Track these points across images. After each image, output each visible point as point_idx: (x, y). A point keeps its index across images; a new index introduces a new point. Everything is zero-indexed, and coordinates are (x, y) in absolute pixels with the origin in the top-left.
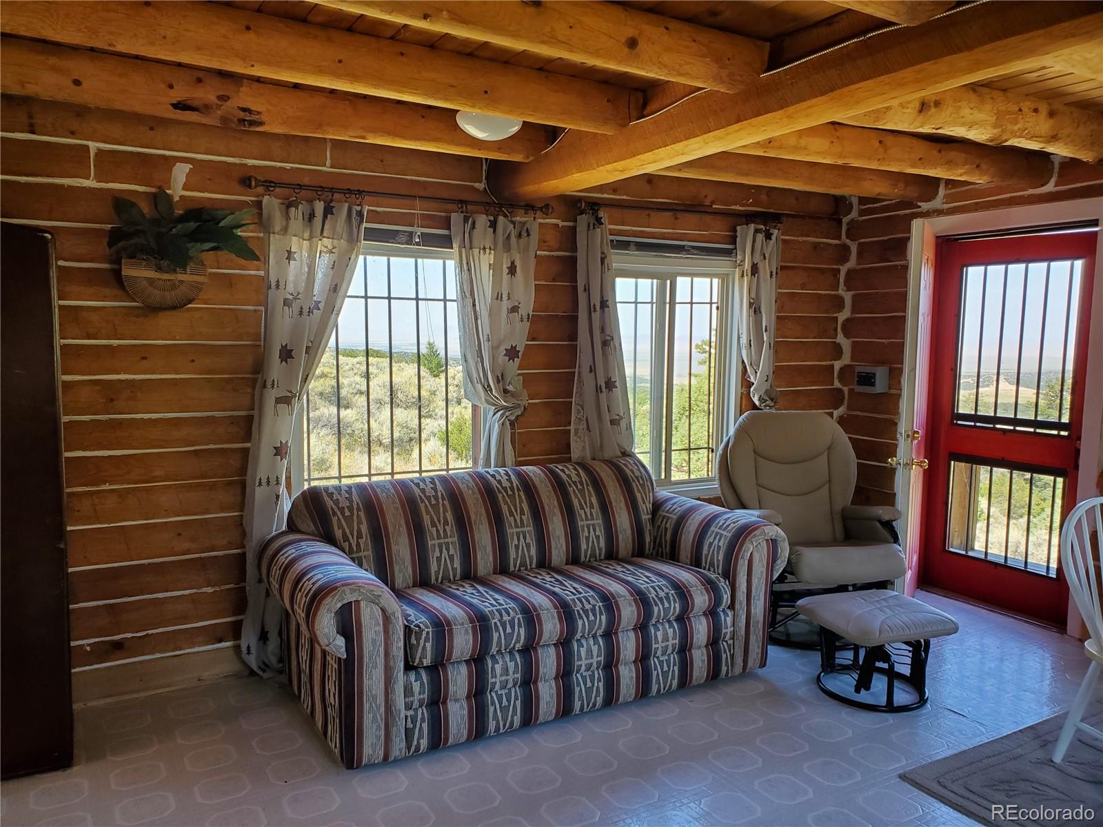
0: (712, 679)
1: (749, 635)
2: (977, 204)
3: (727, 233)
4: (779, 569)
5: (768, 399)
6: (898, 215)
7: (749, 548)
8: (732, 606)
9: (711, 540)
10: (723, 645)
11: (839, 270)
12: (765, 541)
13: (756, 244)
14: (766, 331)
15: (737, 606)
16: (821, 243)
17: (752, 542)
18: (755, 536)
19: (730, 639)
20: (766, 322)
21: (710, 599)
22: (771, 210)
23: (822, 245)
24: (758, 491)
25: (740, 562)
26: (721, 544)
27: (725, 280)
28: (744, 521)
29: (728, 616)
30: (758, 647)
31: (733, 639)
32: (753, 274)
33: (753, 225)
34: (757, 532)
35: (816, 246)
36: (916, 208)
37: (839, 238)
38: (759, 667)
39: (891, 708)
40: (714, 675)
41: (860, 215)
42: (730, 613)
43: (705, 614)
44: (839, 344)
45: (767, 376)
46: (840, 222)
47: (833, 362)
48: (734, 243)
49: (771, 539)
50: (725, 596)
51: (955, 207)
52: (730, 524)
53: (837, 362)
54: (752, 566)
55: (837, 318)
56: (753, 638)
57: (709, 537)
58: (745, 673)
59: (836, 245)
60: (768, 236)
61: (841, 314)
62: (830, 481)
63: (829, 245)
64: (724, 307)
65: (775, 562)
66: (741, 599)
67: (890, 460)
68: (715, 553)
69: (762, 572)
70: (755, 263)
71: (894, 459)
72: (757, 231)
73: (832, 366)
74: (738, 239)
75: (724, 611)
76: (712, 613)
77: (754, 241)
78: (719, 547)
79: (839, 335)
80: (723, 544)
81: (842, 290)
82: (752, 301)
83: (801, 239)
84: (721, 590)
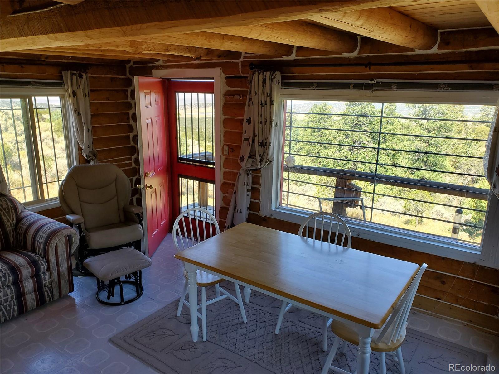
0: (40, 305)
1: (60, 280)
2: (175, 65)
3: (59, 74)
4: (74, 248)
5: (92, 155)
6: (148, 66)
7: (54, 242)
8: (48, 270)
9: (38, 239)
10: (46, 289)
11: (127, 91)
12: (64, 237)
13: (73, 81)
14: (84, 124)
15: (51, 269)
16: (115, 78)
17: (56, 239)
18: (57, 236)
19: (49, 285)
20: (84, 120)
21: (33, 271)
22: (85, 62)
23: (115, 79)
24: (80, 203)
25: (50, 249)
26: (42, 241)
27: (62, 97)
28: (55, 228)
29: (46, 275)
30: (67, 285)
31: (51, 284)
32: (74, 96)
33: (69, 71)
34: (59, 234)
35: (112, 79)
36: (153, 64)
37: (125, 75)
38: (70, 292)
39: (123, 302)
40: (41, 303)
41: (134, 64)
42: (47, 273)
43: (32, 277)
44: (131, 125)
45: (89, 145)
46: (125, 67)
47: (129, 134)
48: (62, 80)
49: (68, 235)
50: (42, 267)
51: (168, 65)
52: (47, 231)
53: (131, 133)
54: (57, 250)
55: (129, 113)
56: (62, 282)
57: (38, 238)
58: (62, 297)
59: (123, 78)
60: (81, 77)
61: (131, 111)
62: (117, 195)
63: (120, 78)
64: (64, 111)
65: (71, 245)
66: (53, 266)
67: (137, 186)
68: (40, 245)
69: (64, 252)
70: (74, 90)
71: (140, 185)
72: (72, 74)
73: (129, 136)
74: (64, 78)
75: (44, 273)
76: (36, 275)
77: (72, 80)
78: (41, 242)
79: (130, 121)
80: (43, 240)
81: (130, 100)
82: (75, 109)
83: (103, 76)
84: (40, 264)
